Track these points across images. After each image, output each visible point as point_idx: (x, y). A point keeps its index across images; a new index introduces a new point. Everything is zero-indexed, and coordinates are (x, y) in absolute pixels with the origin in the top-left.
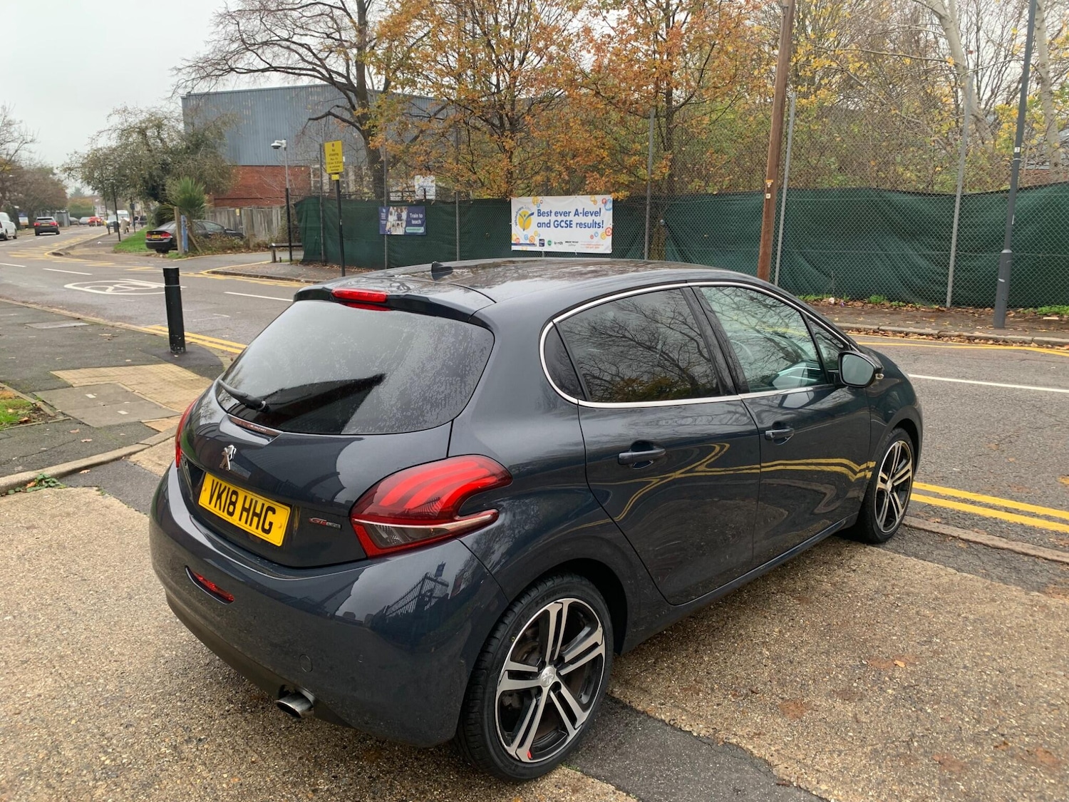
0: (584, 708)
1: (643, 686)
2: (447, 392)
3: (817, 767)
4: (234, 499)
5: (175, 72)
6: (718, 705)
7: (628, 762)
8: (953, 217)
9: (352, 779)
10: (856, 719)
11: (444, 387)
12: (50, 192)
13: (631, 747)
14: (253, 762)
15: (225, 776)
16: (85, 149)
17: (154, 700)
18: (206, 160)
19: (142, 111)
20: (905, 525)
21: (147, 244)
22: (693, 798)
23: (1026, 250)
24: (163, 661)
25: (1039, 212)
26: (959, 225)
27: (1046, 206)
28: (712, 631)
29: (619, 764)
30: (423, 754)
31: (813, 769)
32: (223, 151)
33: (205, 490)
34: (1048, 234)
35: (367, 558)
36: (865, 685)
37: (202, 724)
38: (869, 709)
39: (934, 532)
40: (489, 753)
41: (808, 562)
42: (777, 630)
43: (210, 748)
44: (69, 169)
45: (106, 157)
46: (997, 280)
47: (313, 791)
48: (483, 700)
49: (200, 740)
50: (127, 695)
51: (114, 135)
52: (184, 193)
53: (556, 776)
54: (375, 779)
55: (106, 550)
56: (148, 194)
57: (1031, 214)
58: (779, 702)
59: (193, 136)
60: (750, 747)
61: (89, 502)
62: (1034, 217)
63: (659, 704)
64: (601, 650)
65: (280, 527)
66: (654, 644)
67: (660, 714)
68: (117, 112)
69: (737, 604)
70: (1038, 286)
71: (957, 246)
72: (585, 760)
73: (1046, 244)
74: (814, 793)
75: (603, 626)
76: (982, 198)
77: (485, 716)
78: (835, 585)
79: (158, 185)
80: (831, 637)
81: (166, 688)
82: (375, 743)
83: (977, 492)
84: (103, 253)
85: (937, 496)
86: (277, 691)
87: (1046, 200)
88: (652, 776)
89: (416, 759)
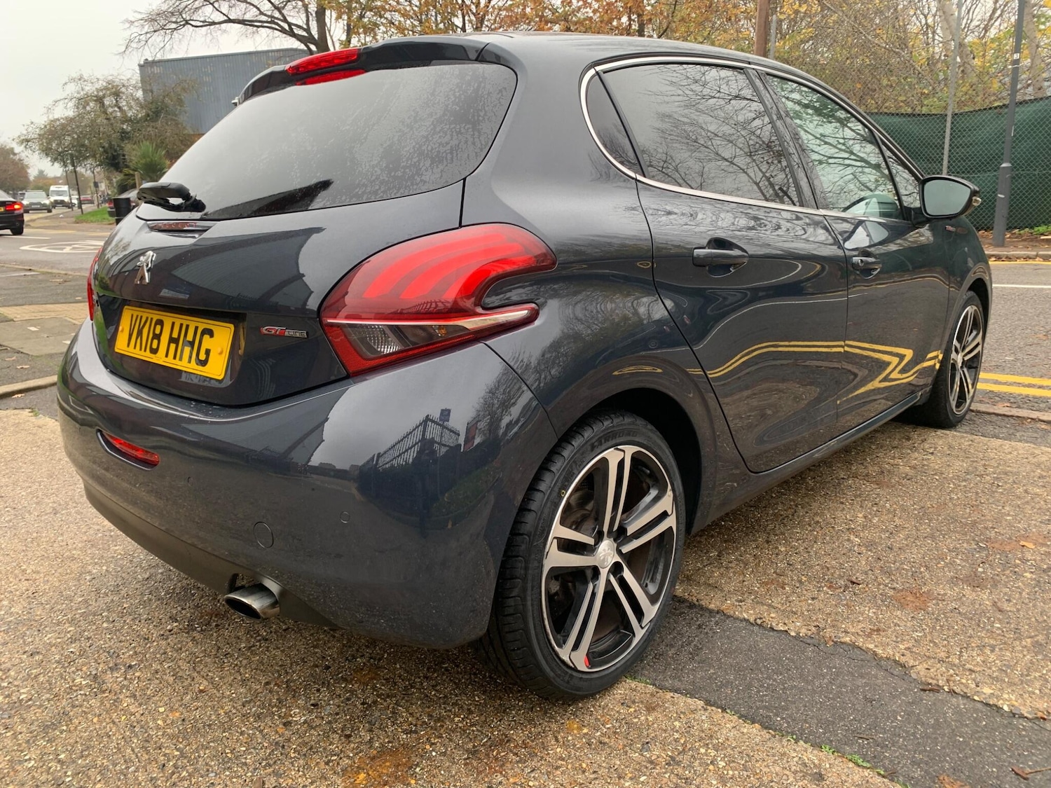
0: (653, 599)
1: (711, 582)
2: (454, 142)
3: (968, 666)
4: (158, 332)
5: (127, 25)
6: (813, 599)
7: (712, 671)
8: (944, 138)
9: (339, 706)
10: (998, 608)
11: (448, 137)
12: (10, 172)
13: (711, 652)
14: (201, 691)
15: (162, 710)
16: (42, 120)
17: (72, 621)
18: (167, 127)
19: (98, 79)
20: (972, 411)
21: (109, 212)
22: (812, 711)
23: (1021, 167)
24: (88, 578)
25: (1035, 126)
26: (950, 145)
27: (1042, 120)
28: (780, 519)
29: (700, 674)
30: (435, 672)
31: (964, 670)
32: (182, 118)
33: (122, 331)
34: (1044, 150)
35: (348, 377)
36: (992, 569)
37: (135, 647)
38: (1010, 596)
39: (1008, 416)
40: (534, 654)
41: (874, 447)
42: (860, 515)
43: (143, 676)
44: (26, 141)
45: (63, 126)
46: (996, 195)
47: (285, 724)
48: (524, 579)
49: (130, 667)
50: (37, 618)
51: (71, 104)
52: (144, 158)
53: (620, 691)
54: (370, 706)
55: (32, 467)
56: (109, 164)
57: (1027, 130)
58: (891, 593)
59: (152, 103)
60: (871, 646)
61: (19, 423)
62: (1029, 133)
63: (736, 601)
64: (671, 522)
65: (221, 353)
66: (712, 536)
67: (741, 612)
68: (73, 80)
69: (803, 491)
70: (1034, 205)
71: (949, 167)
72: (655, 671)
73: (1043, 161)
74: (976, 698)
75: (673, 490)
76: (974, 115)
77: (529, 603)
78: (915, 468)
79: (118, 155)
80: (930, 520)
81: (90, 608)
82: (369, 661)
83: (1041, 377)
84: (65, 224)
85: (997, 382)
86: (226, 584)
87: (1042, 114)
88: (749, 686)
89: (426, 677)
